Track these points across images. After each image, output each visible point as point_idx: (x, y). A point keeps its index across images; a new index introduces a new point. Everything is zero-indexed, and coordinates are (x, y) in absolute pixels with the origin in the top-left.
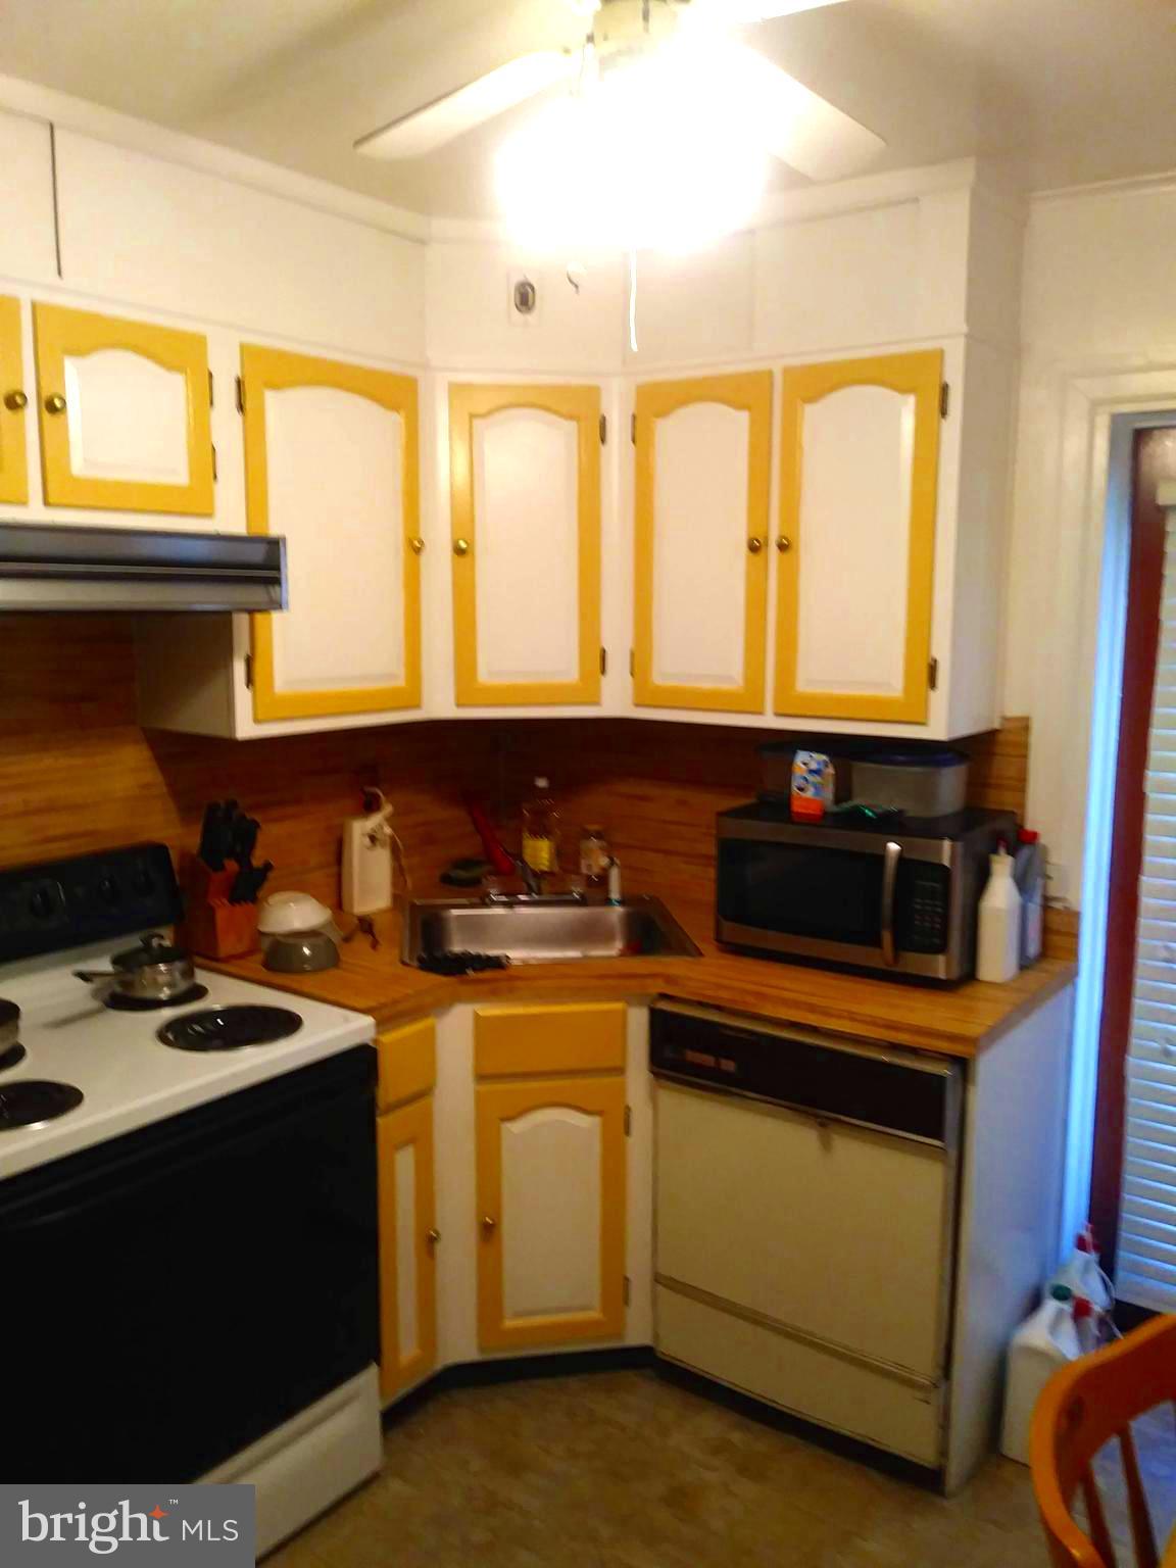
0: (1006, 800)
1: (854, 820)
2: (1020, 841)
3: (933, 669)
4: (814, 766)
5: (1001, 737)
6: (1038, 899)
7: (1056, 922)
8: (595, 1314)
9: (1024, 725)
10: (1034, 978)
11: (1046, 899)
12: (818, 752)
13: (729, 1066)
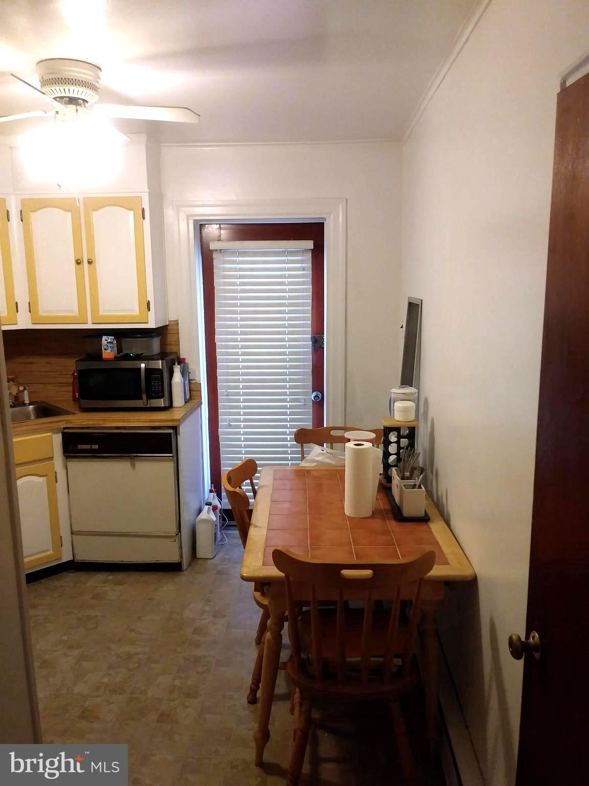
0: (173, 349)
1: (127, 357)
2: (181, 361)
3: (148, 304)
4: (109, 341)
5: (169, 327)
6: (187, 380)
7: (193, 387)
8: (50, 552)
9: (177, 323)
10: (190, 405)
11: (189, 380)
12: (110, 336)
13: (96, 447)
